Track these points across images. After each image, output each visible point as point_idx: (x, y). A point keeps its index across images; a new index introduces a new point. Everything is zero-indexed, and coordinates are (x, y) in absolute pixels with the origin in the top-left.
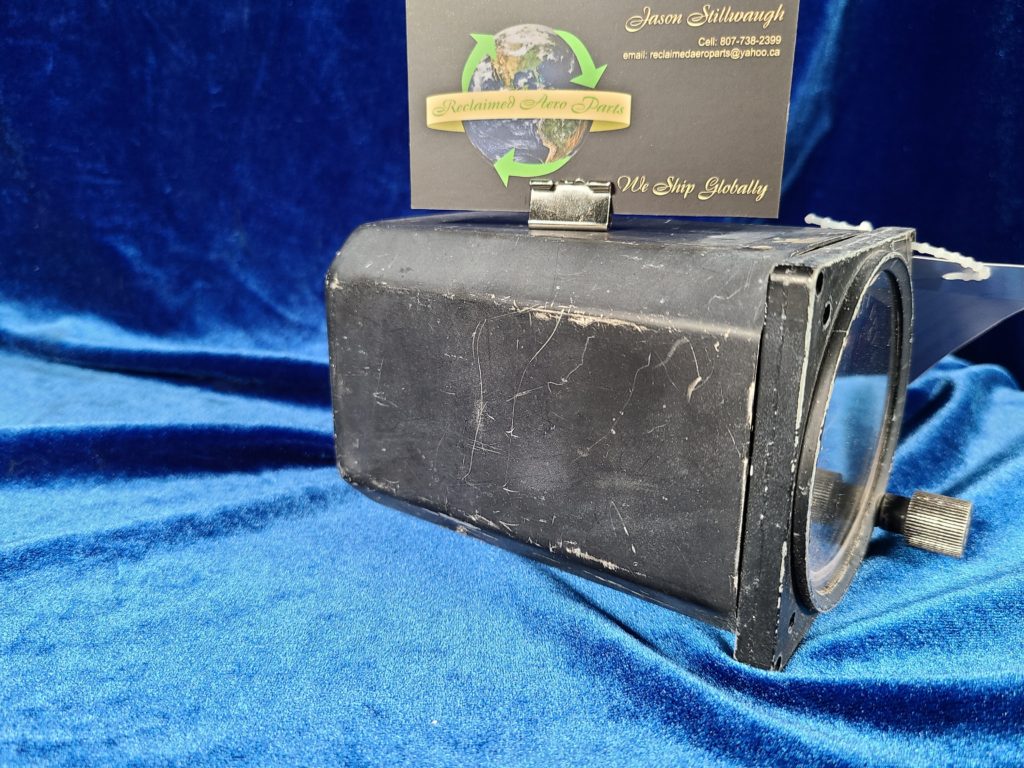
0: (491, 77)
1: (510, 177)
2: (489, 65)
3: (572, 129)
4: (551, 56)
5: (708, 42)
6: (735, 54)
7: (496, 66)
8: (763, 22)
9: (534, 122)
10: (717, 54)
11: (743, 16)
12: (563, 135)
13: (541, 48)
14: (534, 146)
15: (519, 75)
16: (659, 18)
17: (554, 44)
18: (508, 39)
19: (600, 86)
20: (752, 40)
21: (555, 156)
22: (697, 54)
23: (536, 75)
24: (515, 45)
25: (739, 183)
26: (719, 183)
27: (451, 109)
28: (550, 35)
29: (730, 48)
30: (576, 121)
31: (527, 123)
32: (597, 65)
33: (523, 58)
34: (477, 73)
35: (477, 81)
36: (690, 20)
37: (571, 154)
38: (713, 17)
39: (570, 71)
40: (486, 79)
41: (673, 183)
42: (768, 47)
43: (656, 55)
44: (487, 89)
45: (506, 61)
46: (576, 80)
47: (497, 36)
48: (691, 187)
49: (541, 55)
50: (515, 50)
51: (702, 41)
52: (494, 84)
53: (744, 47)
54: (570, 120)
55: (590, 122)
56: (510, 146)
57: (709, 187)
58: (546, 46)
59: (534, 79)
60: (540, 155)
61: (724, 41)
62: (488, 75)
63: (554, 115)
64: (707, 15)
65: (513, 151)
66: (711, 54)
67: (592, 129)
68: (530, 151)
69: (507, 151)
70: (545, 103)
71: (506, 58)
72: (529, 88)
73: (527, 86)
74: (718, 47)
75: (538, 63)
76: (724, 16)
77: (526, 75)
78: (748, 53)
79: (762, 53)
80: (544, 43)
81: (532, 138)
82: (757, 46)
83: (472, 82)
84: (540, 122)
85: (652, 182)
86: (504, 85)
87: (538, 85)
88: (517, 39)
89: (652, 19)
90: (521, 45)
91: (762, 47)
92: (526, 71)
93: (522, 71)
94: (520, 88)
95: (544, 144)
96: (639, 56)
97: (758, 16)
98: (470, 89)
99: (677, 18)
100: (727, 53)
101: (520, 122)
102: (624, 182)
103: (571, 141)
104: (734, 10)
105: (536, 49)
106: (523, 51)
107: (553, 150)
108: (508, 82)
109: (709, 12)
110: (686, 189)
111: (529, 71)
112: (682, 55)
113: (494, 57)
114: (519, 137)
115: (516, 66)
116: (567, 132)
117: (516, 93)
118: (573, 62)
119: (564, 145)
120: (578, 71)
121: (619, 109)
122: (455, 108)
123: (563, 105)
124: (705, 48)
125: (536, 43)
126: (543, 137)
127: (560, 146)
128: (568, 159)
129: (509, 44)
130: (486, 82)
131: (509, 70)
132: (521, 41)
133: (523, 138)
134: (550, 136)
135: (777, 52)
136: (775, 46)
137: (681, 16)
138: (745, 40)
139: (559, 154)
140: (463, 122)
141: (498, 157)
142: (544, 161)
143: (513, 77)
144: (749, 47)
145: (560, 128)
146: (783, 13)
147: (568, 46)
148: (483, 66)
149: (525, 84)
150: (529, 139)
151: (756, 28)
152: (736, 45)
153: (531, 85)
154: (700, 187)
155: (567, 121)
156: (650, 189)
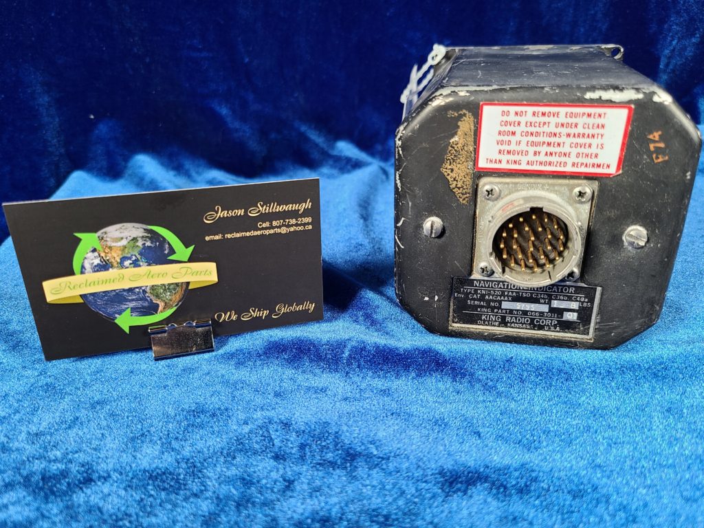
0: (99, 262)
1: (130, 327)
2: (96, 254)
3: (175, 289)
4: (148, 244)
5: (264, 225)
6: (284, 230)
7: (103, 255)
8: (299, 210)
9: (143, 288)
10: (272, 231)
11: (285, 208)
12: (169, 293)
13: (138, 239)
14: (146, 304)
15: (124, 259)
16: (228, 213)
17: (149, 235)
18: (109, 235)
19: (192, 259)
20: (293, 221)
21: (164, 308)
22: (259, 233)
23: (139, 257)
24: (117, 239)
25: (297, 305)
26: (284, 307)
27: (67, 287)
28: (145, 229)
29: (279, 227)
30: (177, 284)
31: (137, 290)
32: (187, 246)
33: (125, 247)
34: (86, 261)
35: (87, 265)
36: (250, 212)
37: (176, 306)
38: (265, 210)
39: (166, 252)
40: (96, 263)
41: (254, 312)
42: (304, 225)
43: (229, 236)
44: (98, 271)
45: (111, 250)
46: (171, 258)
47: (99, 233)
48: (266, 313)
49: (140, 243)
50: (116, 242)
51: (260, 225)
52: (104, 266)
53: (288, 226)
54: (172, 284)
55: (188, 283)
56: (126, 306)
57: (278, 310)
58: (143, 237)
59: (137, 260)
60: (152, 309)
61: (275, 223)
62: (97, 261)
63: (158, 282)
64: (261, 209)
65: (130, 309)
66: (267, 232)
67: (190, 287)
68: (143, 307)
69: (124, 310)
70: (149, 275)
71: (110, 248)
72: (134, 267)
73: (133, 265)
74: (271, 227)
75: (139, 249)
76: (273, 208)
77: (129, 258)
78: (292, 229)
79: (301, 228)
80: (141, 235)
81: (144, 299)
82: (297, 225)
83: (83, 267)
84: (148, 288)
85: (239, 313)
86: (112, 266)
87: (141, 264)
88: (117, 234)
89: (222, 214)
90: (122, 238)
91: (300, 225)
92: (129, 255)
93: (126, 255)
94: (127, 268)
95: (154, 302)
96: (217, 237)
97: (295, 207)
98: (82, 273)
99: (241, 212)
100: (278, 231)
101: (131, 290)
102: (219, 317)
103: (176, 297)
104: (279, 204)
105: (135, 240)
106: (124, 242)
107: (161, 305)
108: (115, 264)
109: (262, 206)
110: (263, 314)
111: (132, 255)
112: (248, 234)
113: (99, 247)
114: (133, 300)
115: (120, 253)
116: (170, 292)
117: (124, 271)
118: (167, 246)
119: (171, 300)
120: (172, 251)
121: (208, 272)
122: (72, 287)
123: (164, 275)
124: (263, 229)
125: (135, 236)
126: (152, 297)
127: (167, 301)
128: (175, 309)
129: (111, 238)
130: (95, 266)
131: (115, 256)
132: (122, 235)
133: (136, 300)
134: (158, 296)
135: (310, 227)
136: (308, 224)
137: (243, 210)
138: (289, 222)
139: (167, 306)
140: (81, 296)
141: (117, 315)
142: (156, 313)
143: (119, 261)
144: (292, 225)
145: (165, 290)
146: (311, 204)
147: (161, 236)
148: (90, 255)
149: (130, 264)
150: (141, 300)
151: (294, 214)
152: (283, 225)
153: (136, 264)
154: (272, 311)
155: (169, 285)
156: (239, 318)
